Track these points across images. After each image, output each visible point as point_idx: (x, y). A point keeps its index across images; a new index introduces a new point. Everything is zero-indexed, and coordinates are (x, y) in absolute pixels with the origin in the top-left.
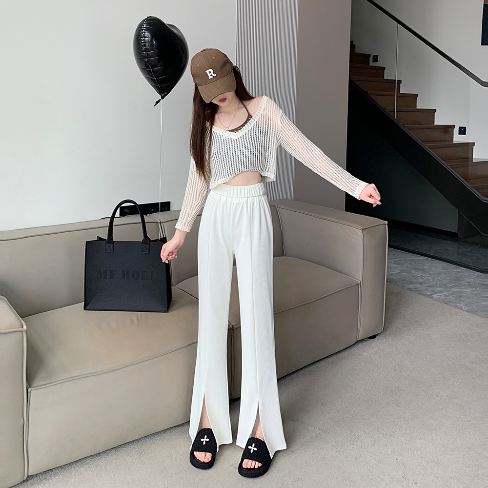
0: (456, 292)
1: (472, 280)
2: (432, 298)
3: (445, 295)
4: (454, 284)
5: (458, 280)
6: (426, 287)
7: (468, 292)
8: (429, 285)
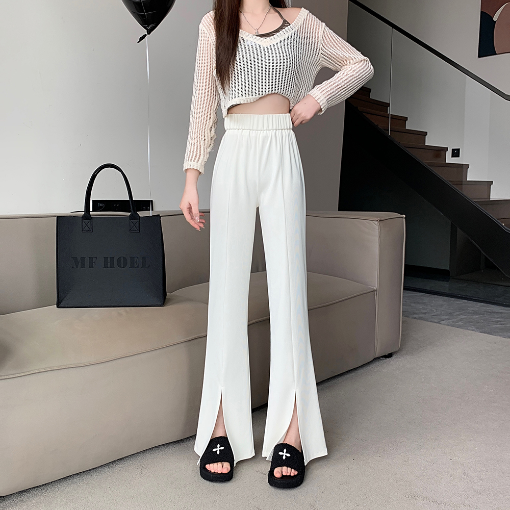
0: (463, 318)
1: (477, 309)
2: (441, 324)
3: (453, 322)
4: (459, 313)
5: (463, 310)
6: (431, 316)
7: (476, 318)
8: (434, 314)
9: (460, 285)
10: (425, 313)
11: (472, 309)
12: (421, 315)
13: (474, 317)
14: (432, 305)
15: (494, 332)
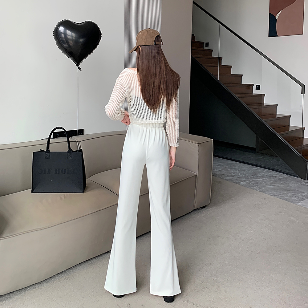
0: (253, 181)
1: (263, 174)
2: (240, 184)
3: (247, 183)
4: (253, 176)
5: (255, 174)
6: (237, 178)
7: (261, 180)
8: (238, 177)
9: (260, 157)
10: (233, 176)
11: (261, 174)
12: (231, 178)
13: (260, 179)
14: (240, 170)
15: (267, 191)
